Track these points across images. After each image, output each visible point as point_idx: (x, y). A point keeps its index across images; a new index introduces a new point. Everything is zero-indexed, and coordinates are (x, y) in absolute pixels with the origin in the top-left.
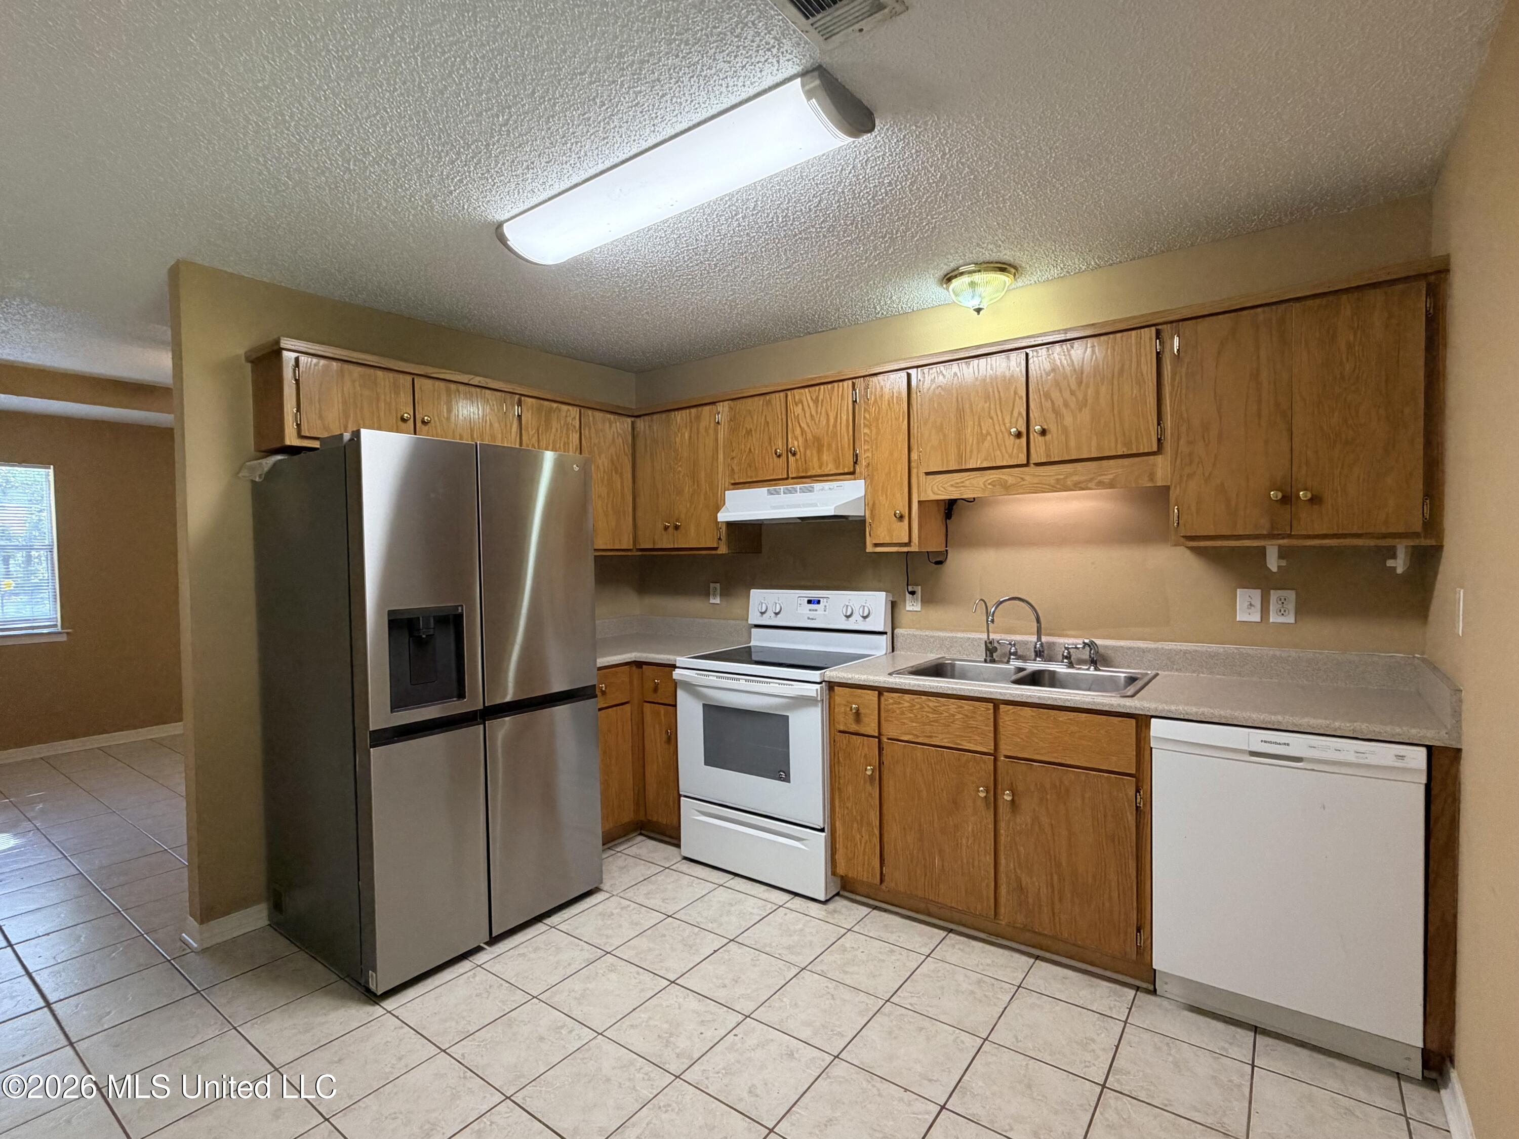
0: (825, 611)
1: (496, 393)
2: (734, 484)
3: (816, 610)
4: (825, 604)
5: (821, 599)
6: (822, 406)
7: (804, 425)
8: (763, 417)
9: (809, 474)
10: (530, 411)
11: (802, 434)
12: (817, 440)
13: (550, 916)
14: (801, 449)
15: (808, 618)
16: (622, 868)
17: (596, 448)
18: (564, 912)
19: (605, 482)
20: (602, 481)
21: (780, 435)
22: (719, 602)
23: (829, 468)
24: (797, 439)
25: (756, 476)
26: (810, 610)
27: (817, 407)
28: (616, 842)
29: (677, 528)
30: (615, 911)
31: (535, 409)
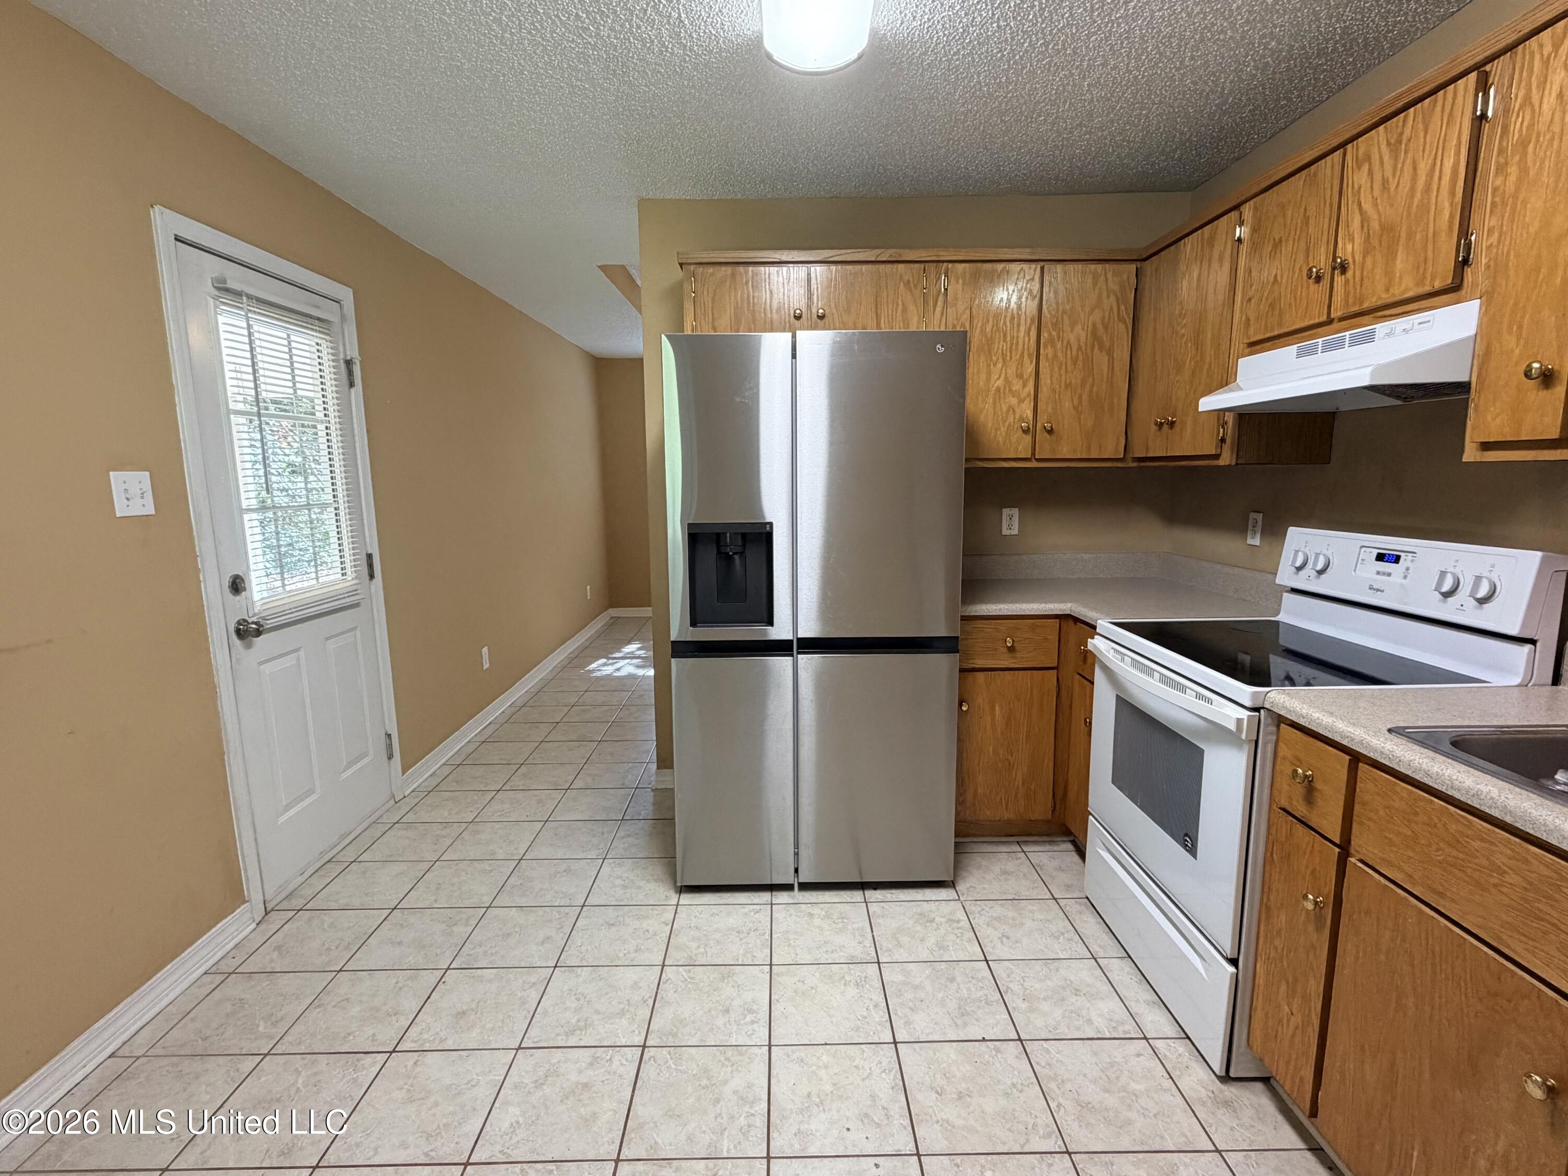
0: (1405, 577)
1: (912, 265)
2: (1252, 344)
3: (1389, 575)
4: (1409, 564)
5: (1402, 555)
6: (1406, 152)
7: (1367, 206)
8: (1302, 210)
9: (1366, 305)
10: (961, 281)
11: (1362, 227)
12: (1388, 229)
13: (875, 889)
14: (1357, 257)
15: (1371, 588)
16: (1004, 872)
17: (1066, 317)
18: (893, 891)
19: (1080, 363)
20: (1075, 361)
21: (1325, 237)
22: (1258, 543)
23: (1403, 287)
24: (1352, 240)
25: (1280, 324)
26: (1378, 573)
27: (1396, 158)
28: (1031, 839)
29: (1172, 424)
30: (938, 919)
31: (968, 276)
